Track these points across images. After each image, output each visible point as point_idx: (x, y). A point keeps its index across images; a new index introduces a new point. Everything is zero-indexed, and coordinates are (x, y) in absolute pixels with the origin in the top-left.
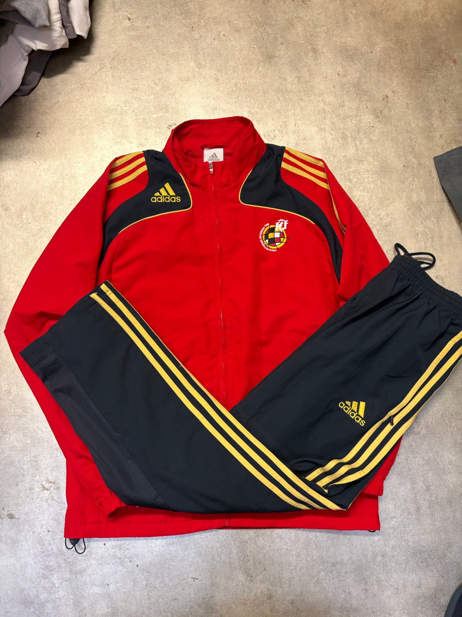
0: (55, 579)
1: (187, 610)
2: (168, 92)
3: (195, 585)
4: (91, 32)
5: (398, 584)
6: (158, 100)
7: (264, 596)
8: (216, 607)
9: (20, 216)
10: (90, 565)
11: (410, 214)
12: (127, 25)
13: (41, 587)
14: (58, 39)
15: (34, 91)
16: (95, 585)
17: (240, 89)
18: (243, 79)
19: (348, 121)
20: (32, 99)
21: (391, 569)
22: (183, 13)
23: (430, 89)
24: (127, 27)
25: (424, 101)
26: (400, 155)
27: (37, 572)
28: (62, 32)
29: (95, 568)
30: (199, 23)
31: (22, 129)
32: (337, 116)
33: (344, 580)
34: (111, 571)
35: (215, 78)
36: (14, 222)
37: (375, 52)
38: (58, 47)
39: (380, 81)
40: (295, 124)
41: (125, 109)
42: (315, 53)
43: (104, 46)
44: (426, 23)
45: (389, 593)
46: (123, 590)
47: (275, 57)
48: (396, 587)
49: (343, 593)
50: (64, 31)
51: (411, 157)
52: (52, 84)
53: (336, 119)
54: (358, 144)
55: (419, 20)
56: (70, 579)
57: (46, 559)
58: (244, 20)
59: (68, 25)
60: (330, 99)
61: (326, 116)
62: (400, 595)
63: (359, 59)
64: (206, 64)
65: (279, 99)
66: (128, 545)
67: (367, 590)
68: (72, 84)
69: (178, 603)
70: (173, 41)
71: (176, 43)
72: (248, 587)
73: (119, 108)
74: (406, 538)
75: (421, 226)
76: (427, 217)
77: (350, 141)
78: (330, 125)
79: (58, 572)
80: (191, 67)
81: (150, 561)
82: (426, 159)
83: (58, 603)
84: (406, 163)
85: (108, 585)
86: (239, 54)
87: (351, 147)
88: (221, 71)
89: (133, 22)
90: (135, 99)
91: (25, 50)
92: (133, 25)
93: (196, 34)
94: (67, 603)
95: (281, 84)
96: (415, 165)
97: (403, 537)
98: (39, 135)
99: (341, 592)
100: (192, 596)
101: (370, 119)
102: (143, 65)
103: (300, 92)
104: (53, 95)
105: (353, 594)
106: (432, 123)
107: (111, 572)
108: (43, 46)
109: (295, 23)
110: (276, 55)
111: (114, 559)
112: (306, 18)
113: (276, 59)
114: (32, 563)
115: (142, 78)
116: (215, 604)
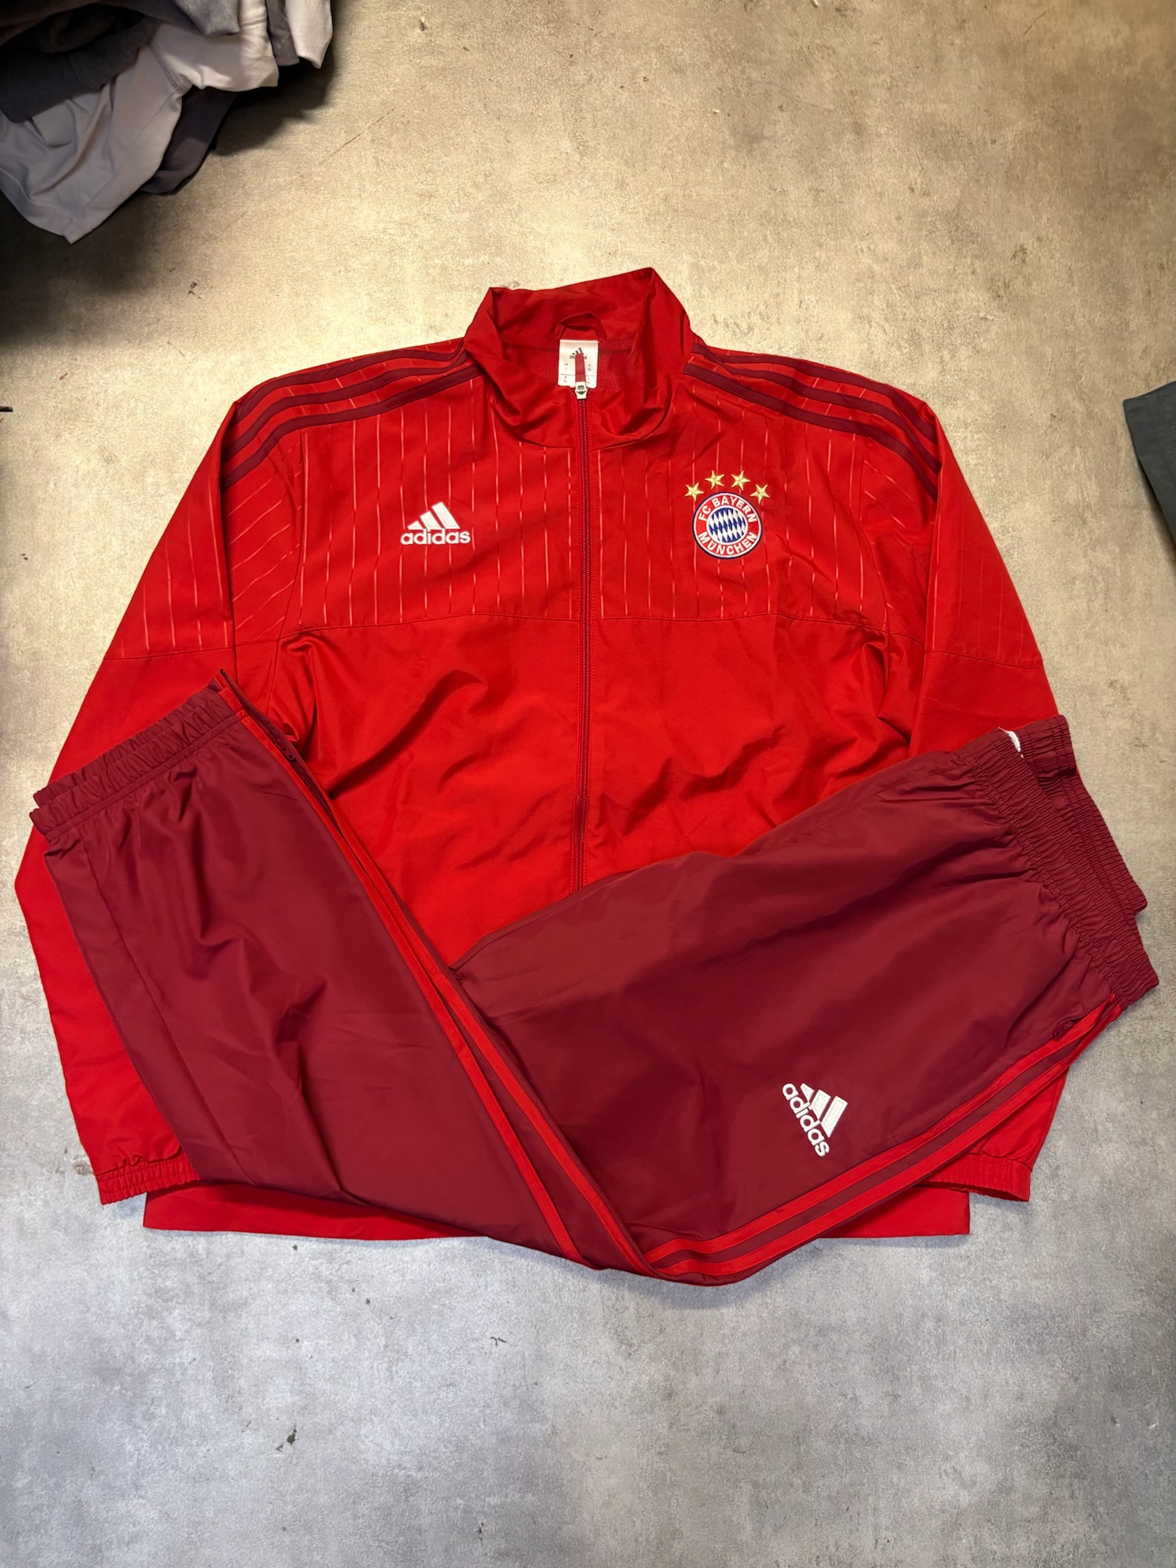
0: (175, 1319)
1: (476, 1410)
2: (505, 206)
3: (497, 1355)
4: (331, 54)
5: (969, 1390)
6: (480, 225)
7: (656, 1390)
8: (543, 1408)
9: (140, 477)
10: (259, 1291)
11: (1059, 531)
12: (416, 41)
13: (142, 1336)
14: (255, 65)
15: (188, 185)
16: (268, 1338)
17: (676, 211)
18: (684, 186)
19: (925, 301)
20: (184, 204)
21: (955, 1352)
22: (550, 21)
23: (1127, 237)
24: (417, 46)
25: (1111, 265)
26: (1044, 391)
27: (134, 1300)
28: (265, 48)
29: (269, 1299)
30: (588, 47)
31: (155, 272)
32: (900, 289)
33: (845, 1369)
34: (307, 1308)
35: (617, 180)
36: (126, 491)
37: (1002, 141)
38: (254, 84)
39: (1008, 211)
40: (801, 302)
41: (400, 240)
42: (858, 133)
43: (361, 87)
44: (1128, 79)
45: (948, 1407)
46: (331, 1355)
47: (763, 137)
48: (965, 1392)
49: (840, 1398)
50: (270, 47)
51: (1069, 397)
52: (232, 170)
53: (897, 296)
54: (947, 357)
55: (1113, 71)
56: (209, 1322)
57: (157, 1272)
58: (696, 47)
59: (280, 32)
60: (887, 246)
61: (875, 287)
62: (973, 1415)
63: (962, 155)
64: (599, 144)
65: (765, 239)
66: (350, 1252)
67: (896, 1397)
68: (278, 174)
69: (456, 1395)
70: (523, 86)
71: (530, 92)
72: (620, 1367)
73: (388, 237)
74: (994, 1282)
75: (1083, 561)
76: (1098, 540)
77: (927, 351)
78: (883, 310)
79: (184, 1303)
80: (563, 150)
81: (398, 1293)
82: (1107, 403)
83: (178, 1377)
84: (1058, 410)
85: (298, 1341)
86: (679, 126)
87: (929, 364)
88: (634, 165)
89: (431, 35)
90: (425, 219)
91: (175, 85)
92: (431, 41)
93: (579, 71)
94: (200, 1377)
95: (774, 204)
96: (1078, 417)
97: (989, 1279)
98: (195, 290)
99: (835, 1395)
100: (490, 1378)
101: (978, 300)
102: (448, 138)
103: (816, 225)
104: (232, 197)
105: (864, 1403)
106: (1125, 319)
107: (306, 1311)
108: (219, 81)
109: (815, 60)
110: (766, 133)
111: (316, 1281)
112: (843, 51)
113: (766, 144)
114: (124, 1280)
115: (446, 169)
116: (542, 1403)
